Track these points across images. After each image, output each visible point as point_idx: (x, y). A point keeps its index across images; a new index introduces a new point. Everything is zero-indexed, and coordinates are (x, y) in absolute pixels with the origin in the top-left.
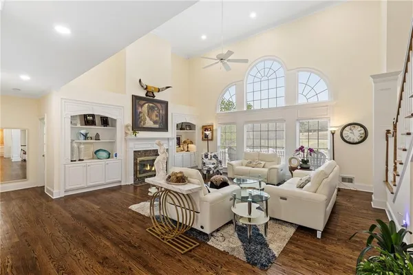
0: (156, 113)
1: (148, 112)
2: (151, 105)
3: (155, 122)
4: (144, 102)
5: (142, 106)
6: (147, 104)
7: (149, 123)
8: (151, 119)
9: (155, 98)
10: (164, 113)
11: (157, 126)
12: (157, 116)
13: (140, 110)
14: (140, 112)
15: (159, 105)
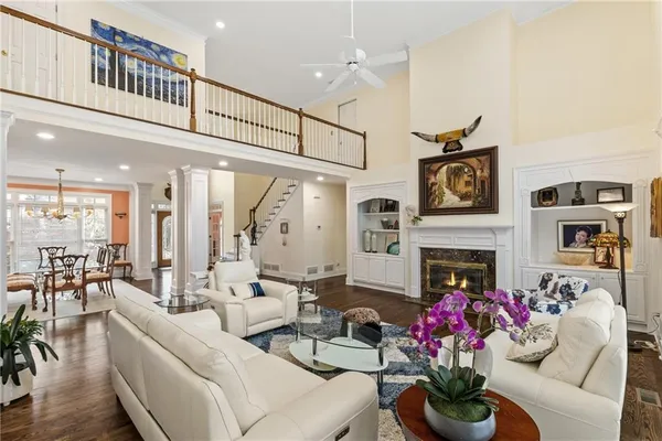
0: (466, 178)
1: (449, 179)
2: (453, 165)
3: (463, 197)
4: (439, 164)
5: (435, 173)
6: (445, 167)
7: (450, 199)
8: (455, 192)
9: (464, 150)
10: (486, 173)
11: (468, 203)
12: (468, 183)
13: (432, 180)
14: (433, 184)
15: (473, 161)
